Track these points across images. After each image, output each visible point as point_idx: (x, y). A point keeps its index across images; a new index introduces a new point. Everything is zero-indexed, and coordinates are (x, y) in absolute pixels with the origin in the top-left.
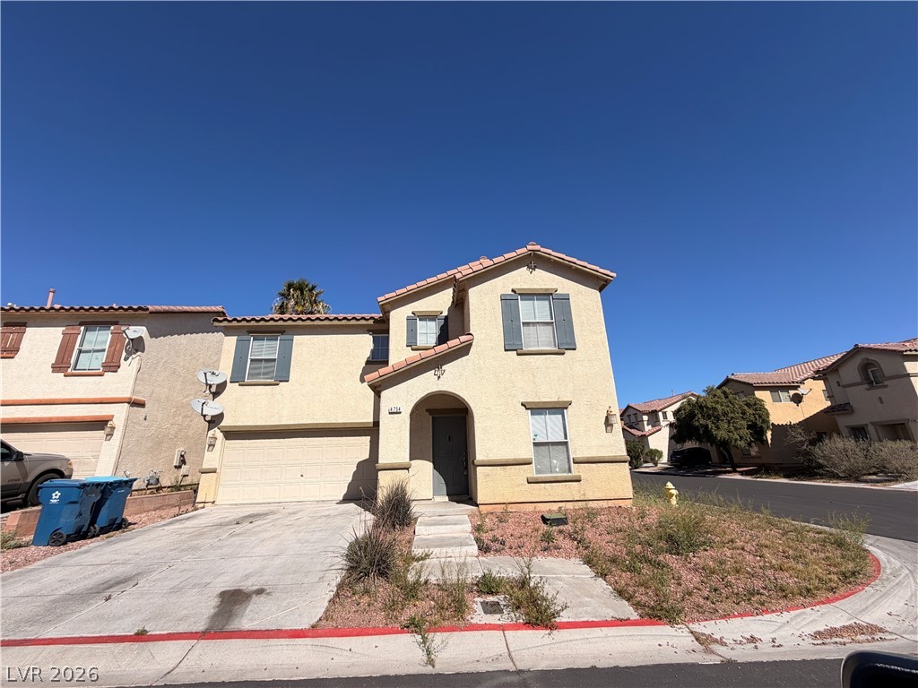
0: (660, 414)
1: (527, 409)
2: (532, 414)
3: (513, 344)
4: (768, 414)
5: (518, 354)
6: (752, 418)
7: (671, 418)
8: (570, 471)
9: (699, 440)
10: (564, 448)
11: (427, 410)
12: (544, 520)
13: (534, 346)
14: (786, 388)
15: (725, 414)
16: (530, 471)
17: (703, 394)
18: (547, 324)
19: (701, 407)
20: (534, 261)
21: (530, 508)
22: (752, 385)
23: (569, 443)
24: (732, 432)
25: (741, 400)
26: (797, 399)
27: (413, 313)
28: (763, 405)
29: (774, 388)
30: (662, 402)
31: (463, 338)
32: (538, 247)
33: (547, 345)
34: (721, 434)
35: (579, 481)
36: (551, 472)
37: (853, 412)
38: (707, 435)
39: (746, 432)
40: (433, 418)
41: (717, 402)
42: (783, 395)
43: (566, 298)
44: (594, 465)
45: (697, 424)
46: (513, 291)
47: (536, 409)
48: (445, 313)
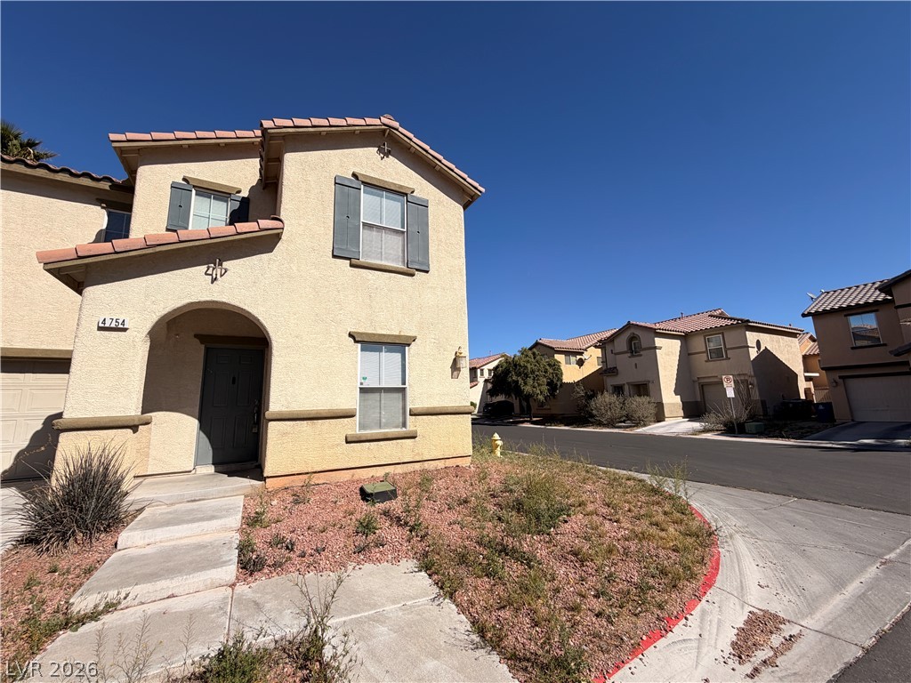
0: (479, 371)
1: (356, 342)
2: (362, 350)
3: (345, 249)
4: (562, 374)
5: (352, 265)
6: (551, 376)
7: (486, 375)
8: (404, 425)
9: (508, 394)
10: (400, 395)
11: (196, 336)
12: (365, 495)
13: (375, 258)
14: (575, 353)
15: (533, 372)
16: (352, 427)
17: (518, 354)
18: (396, 232)
19: (515, 365)
20: (387, 143)
21: (346, 476)
22: (553, 348)
23: (408, 391)
24: (536, 388)
25: (545, 361)
26: (581, 363)
27: (184, 179)
28: (559, 366)
29: (568, 353)
30: (481, 361)
31: (265, 223)
32: (396, 124)
33: (393, 261)
34: (527, 389)
35: (414, 437)
36: (380, 428)
37: (617, 374)
38: (516, 390)
39: (545, 388)
40: (207, 350)
41: (528, 362)
42: (573, 359)
43: (424, 205)
44: (434, 417)
45: (510, 380)
46: (354, 175)
47: (369, 343)
48: (245, 194)
